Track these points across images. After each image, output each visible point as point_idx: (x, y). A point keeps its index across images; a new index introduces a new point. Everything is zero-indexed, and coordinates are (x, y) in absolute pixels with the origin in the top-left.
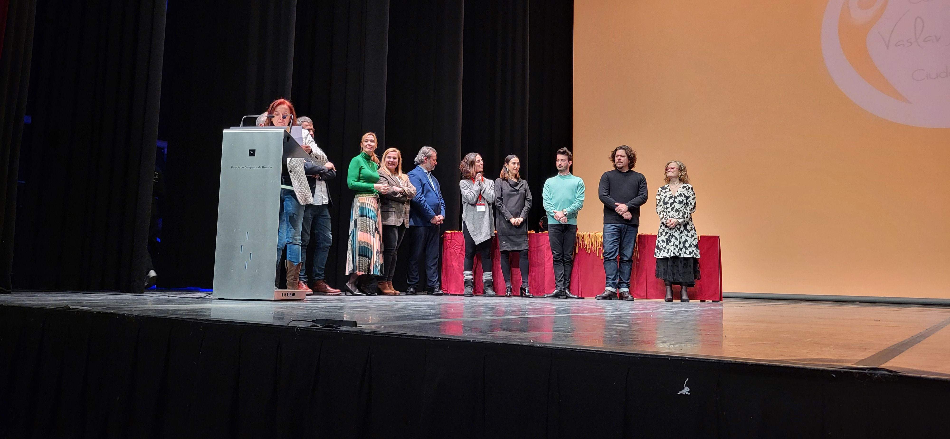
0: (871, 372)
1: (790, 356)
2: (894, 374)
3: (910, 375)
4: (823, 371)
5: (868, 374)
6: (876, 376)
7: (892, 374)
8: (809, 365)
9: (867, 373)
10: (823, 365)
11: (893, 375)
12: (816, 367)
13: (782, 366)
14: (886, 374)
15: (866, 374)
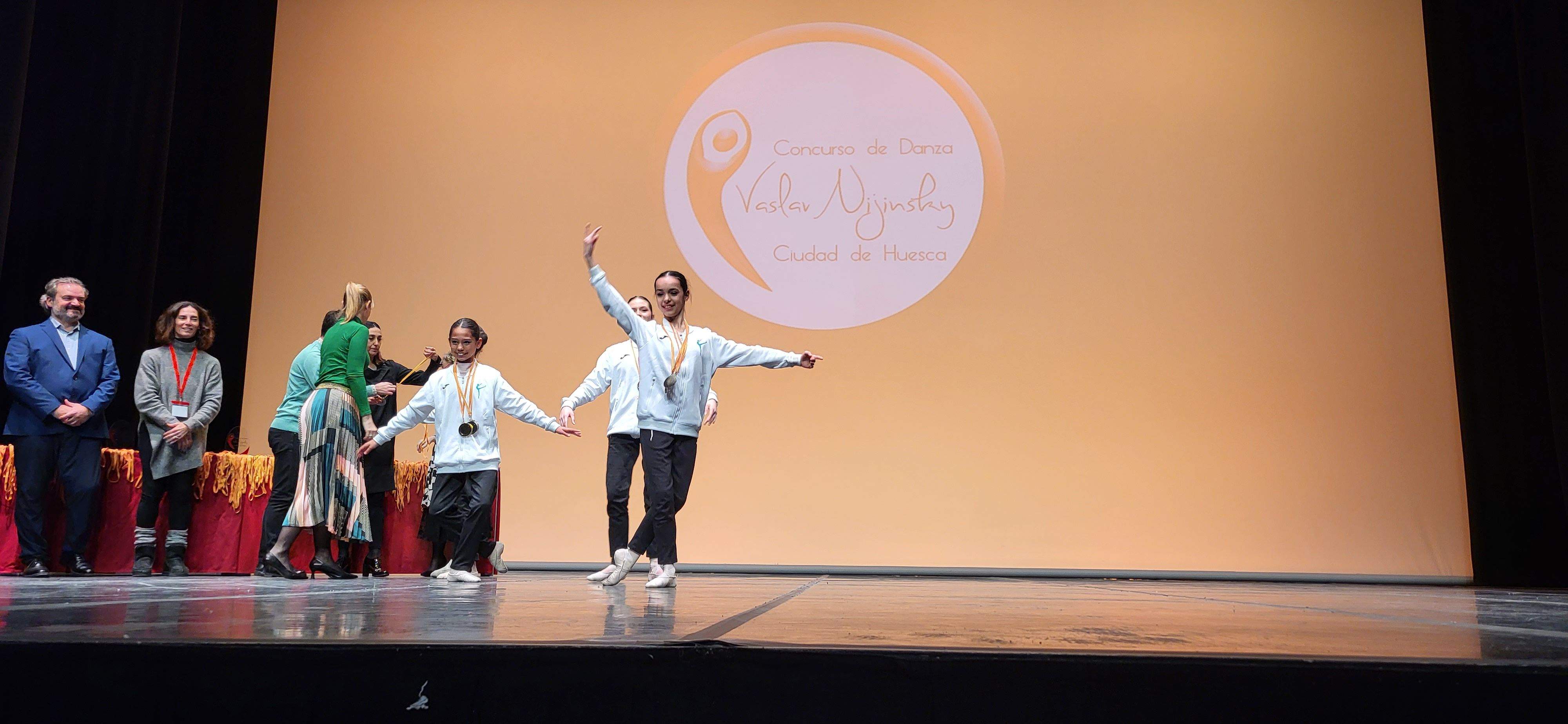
0: (701, 646)
1: (592, 635)
2: (732, 648)
3: (749, 647)
4: (638, 649)
5: (697, 651)
6: (708, 652)
7: (728, 648)
8: (619, 644)
9: (697, 648)
10: (638, 643)
11: (730, 649)
12: (627, 646)
13: (579, 647)
14: (721, 648)
15: (695, 649)
